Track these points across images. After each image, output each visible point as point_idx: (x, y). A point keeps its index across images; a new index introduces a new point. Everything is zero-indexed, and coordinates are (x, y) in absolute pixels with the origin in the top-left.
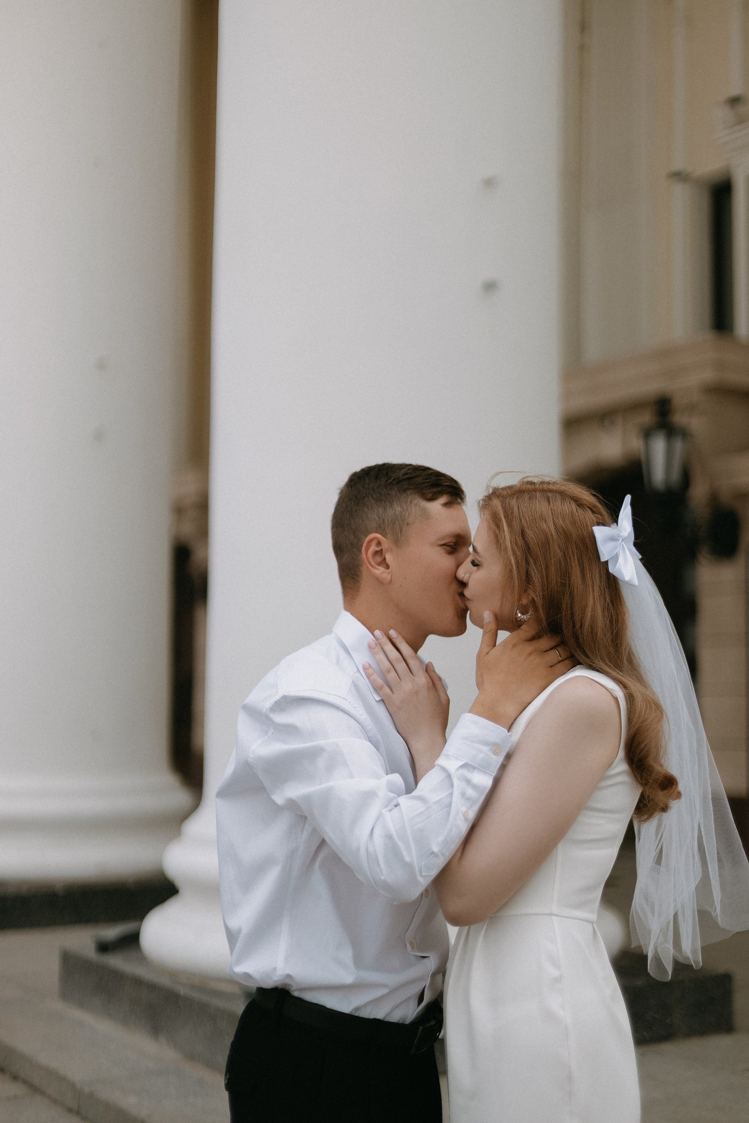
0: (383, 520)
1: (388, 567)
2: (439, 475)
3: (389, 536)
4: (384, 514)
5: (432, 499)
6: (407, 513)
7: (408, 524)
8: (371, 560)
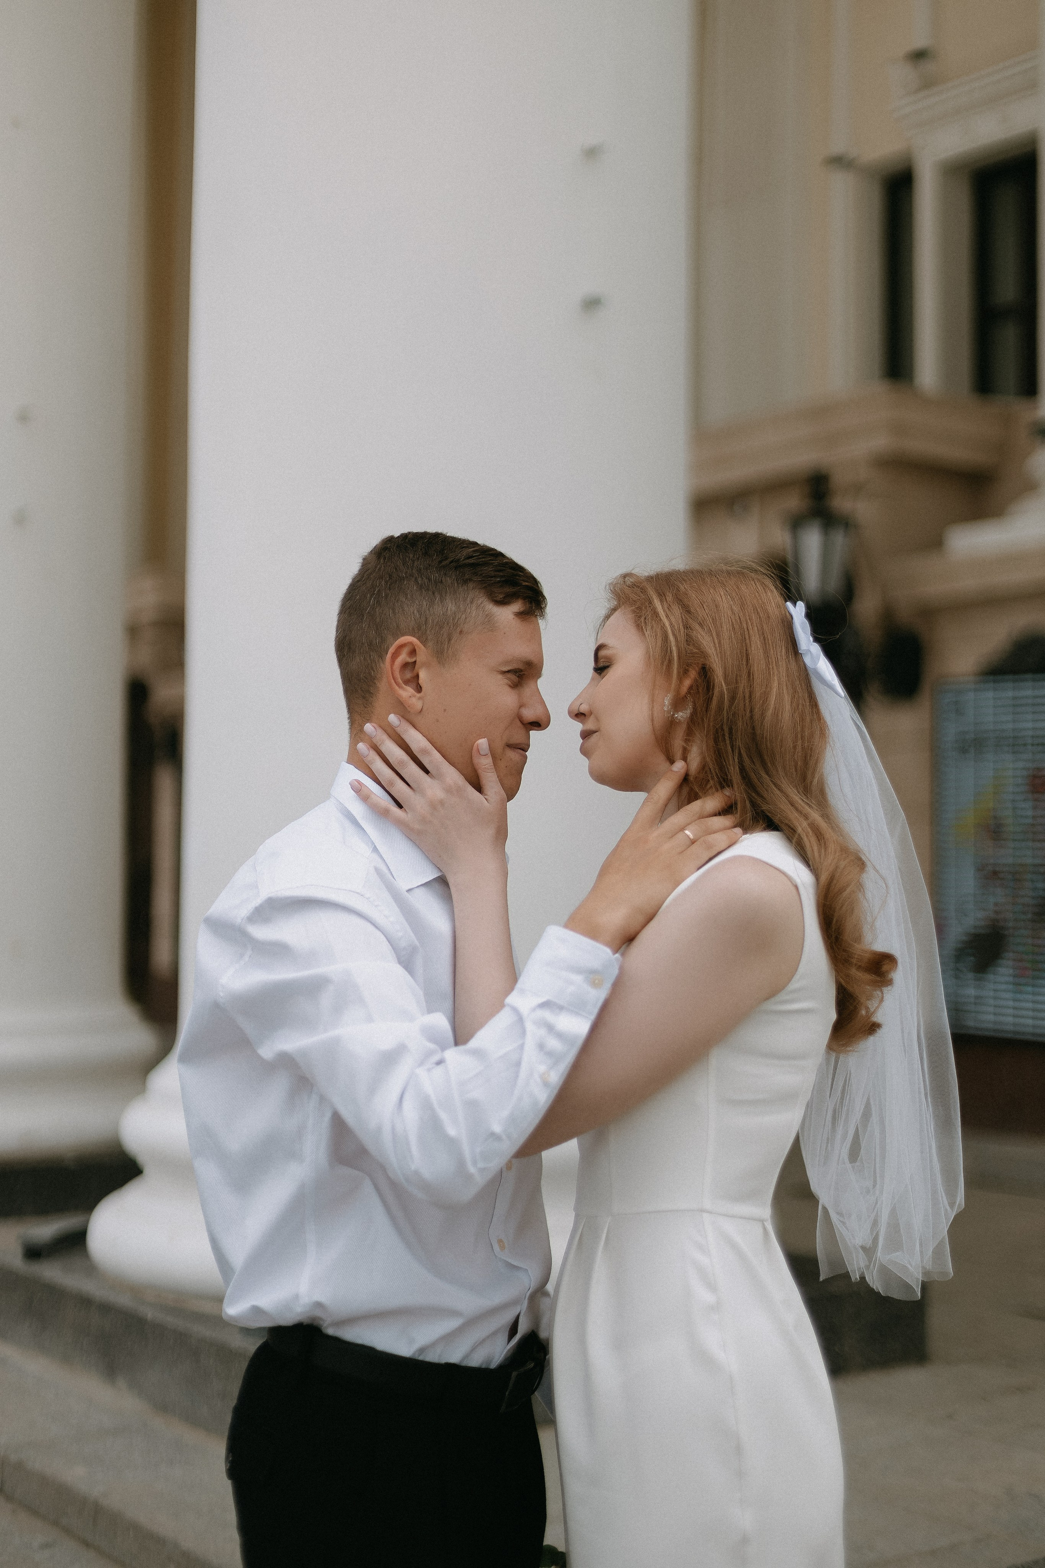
0: (426, 619)
1: (419, 689)
2: (517, 569)
3: (430, 644)
4: (429, 609)
5: (502, 602)
6: (464, 616)
7: (461, 632)
8: (397, 674)
